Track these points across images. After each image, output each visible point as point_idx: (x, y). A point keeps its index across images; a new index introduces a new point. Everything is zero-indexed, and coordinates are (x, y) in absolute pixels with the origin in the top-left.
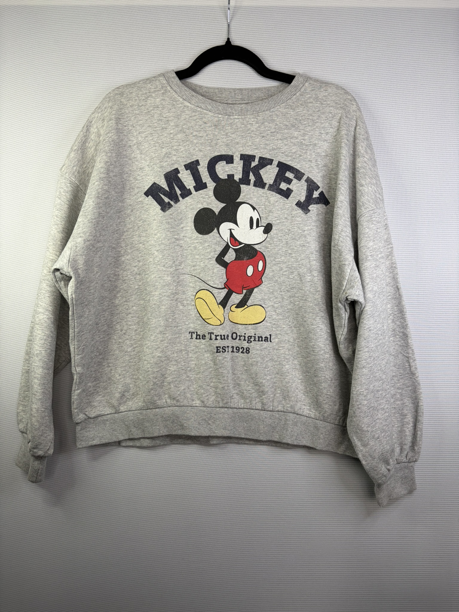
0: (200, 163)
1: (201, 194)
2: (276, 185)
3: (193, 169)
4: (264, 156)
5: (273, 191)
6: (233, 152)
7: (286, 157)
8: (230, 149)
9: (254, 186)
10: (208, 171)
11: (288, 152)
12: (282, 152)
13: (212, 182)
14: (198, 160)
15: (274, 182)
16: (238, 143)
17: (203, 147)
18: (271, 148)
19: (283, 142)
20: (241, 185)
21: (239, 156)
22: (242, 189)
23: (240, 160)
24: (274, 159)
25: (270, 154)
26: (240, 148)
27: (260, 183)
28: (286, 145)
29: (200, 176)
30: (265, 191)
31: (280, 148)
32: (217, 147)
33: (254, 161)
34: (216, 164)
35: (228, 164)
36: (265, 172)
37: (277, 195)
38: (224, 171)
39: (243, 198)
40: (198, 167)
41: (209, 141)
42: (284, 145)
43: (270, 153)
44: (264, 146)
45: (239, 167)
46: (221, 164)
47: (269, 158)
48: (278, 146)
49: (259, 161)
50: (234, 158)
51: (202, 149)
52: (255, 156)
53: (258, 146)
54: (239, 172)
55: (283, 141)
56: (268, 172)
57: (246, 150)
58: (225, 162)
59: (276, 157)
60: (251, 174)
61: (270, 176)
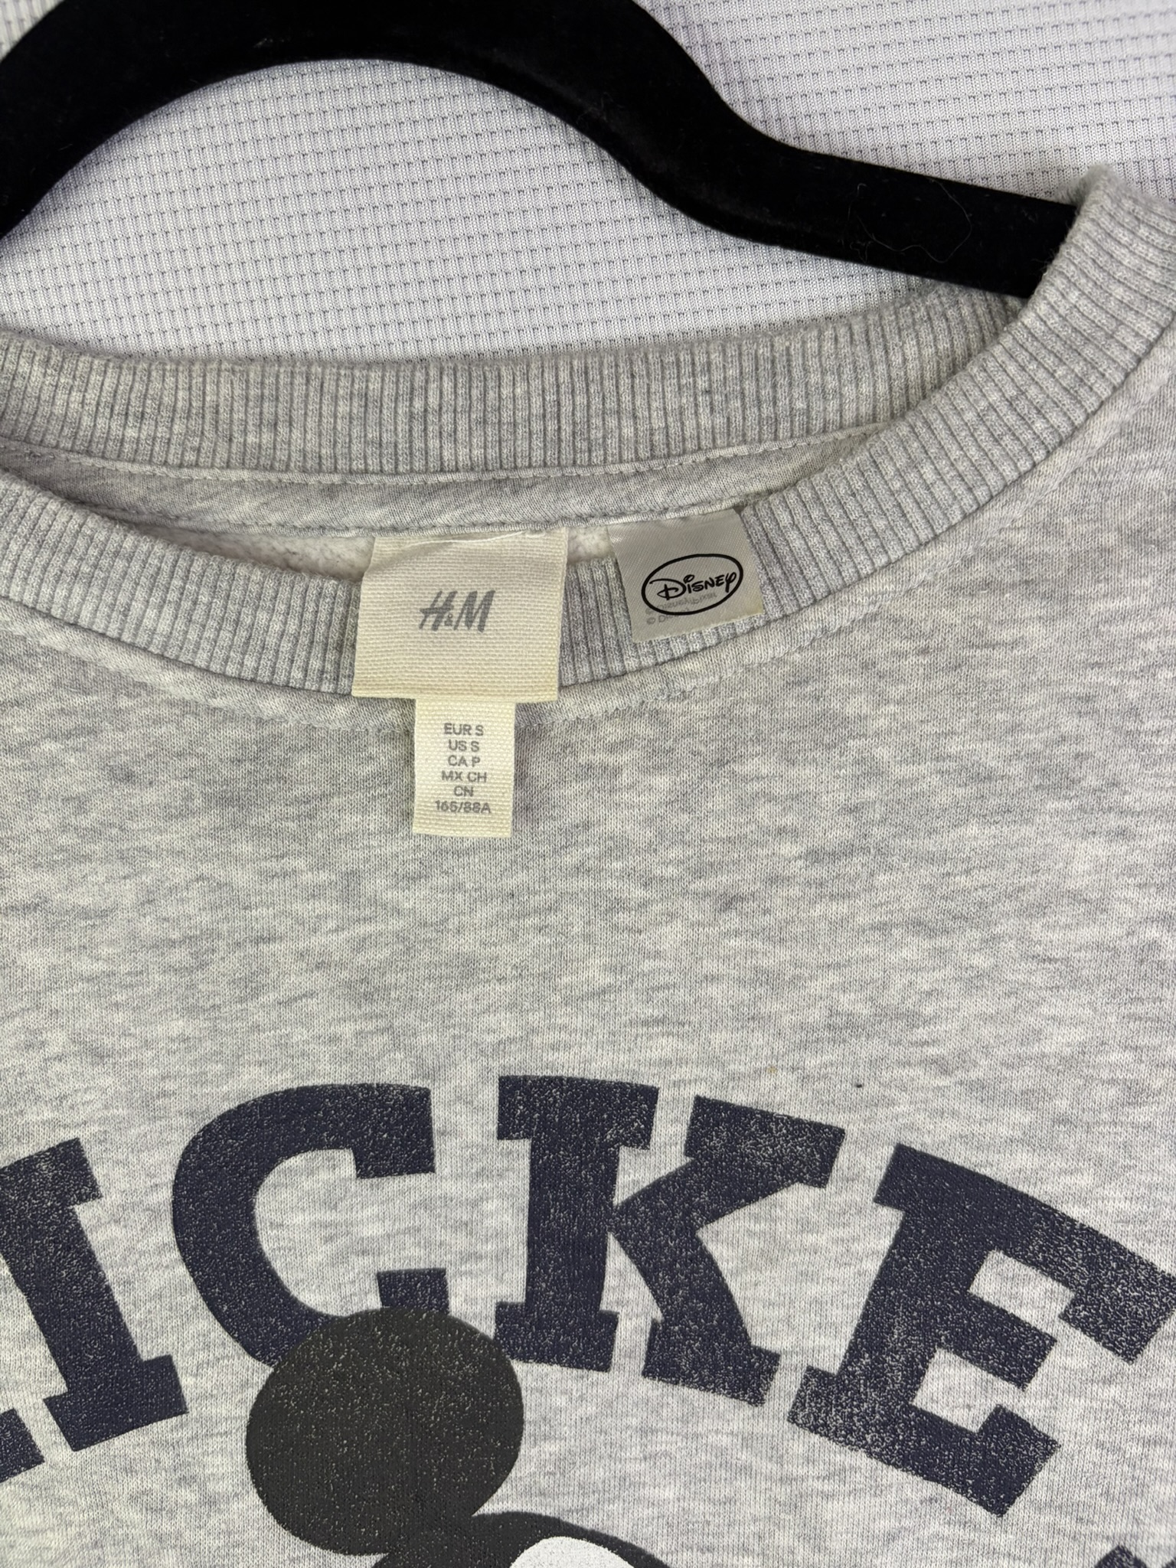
0: (98, 1172)
1: (129, 1470)
2: (876, 1376)
3: (37, 1233)
4: (739, 1097)
5: (848, 1436)
6: (420, 1061)
7: (978, 1110)
8: (389, 1028)
9: (647, 1373)
10: (182, 1246)
11: (1001, 1053)
12: (932, 1051)
13: (233, 1347)
14: (75, 1143)
15: (853, 1352)
16: (468, 969)
17: (119, 1018)
18: (816, 1015)
19: (940, 952)
20: (518, 1367)
21: (490, 1095)
22: (528, 1399)
23: (503, 1133)
24: (852, 1130)
25: (805, 1079)
26: (490, 1020)
27: (707, 1346)
28: (974, 982)
29: (101, 1293)
30: (761, 1427)
31: (913, 1019)
32: (259, 1017)
33: (642, 1139)
34: (256, 1184)
35: (379, 1173)
36: (755, 1244)
37: (895, 1476)
38: (342, 1241)
39: (544, 1482)
40: (85, 1214)
41: (180, 956)
42: (955, 988)
43: (812, 1062)
44: (745, 994)
45: (490, 1206)
46: (307, 1184)
47: (795, 1112)
48: (891, 997)
49: (693, 1145)
50: (439, 1114)
51: (108, 1041)
52: (650, 1095)
53: (681, 995)
54: (490, 1247)
55: (943, 942)
56: (785, 1249)
57: (551, 1037)
58: (345, 1159)
59: (875, 1103)
60: (617, 1261)
61: (813, 1290)
